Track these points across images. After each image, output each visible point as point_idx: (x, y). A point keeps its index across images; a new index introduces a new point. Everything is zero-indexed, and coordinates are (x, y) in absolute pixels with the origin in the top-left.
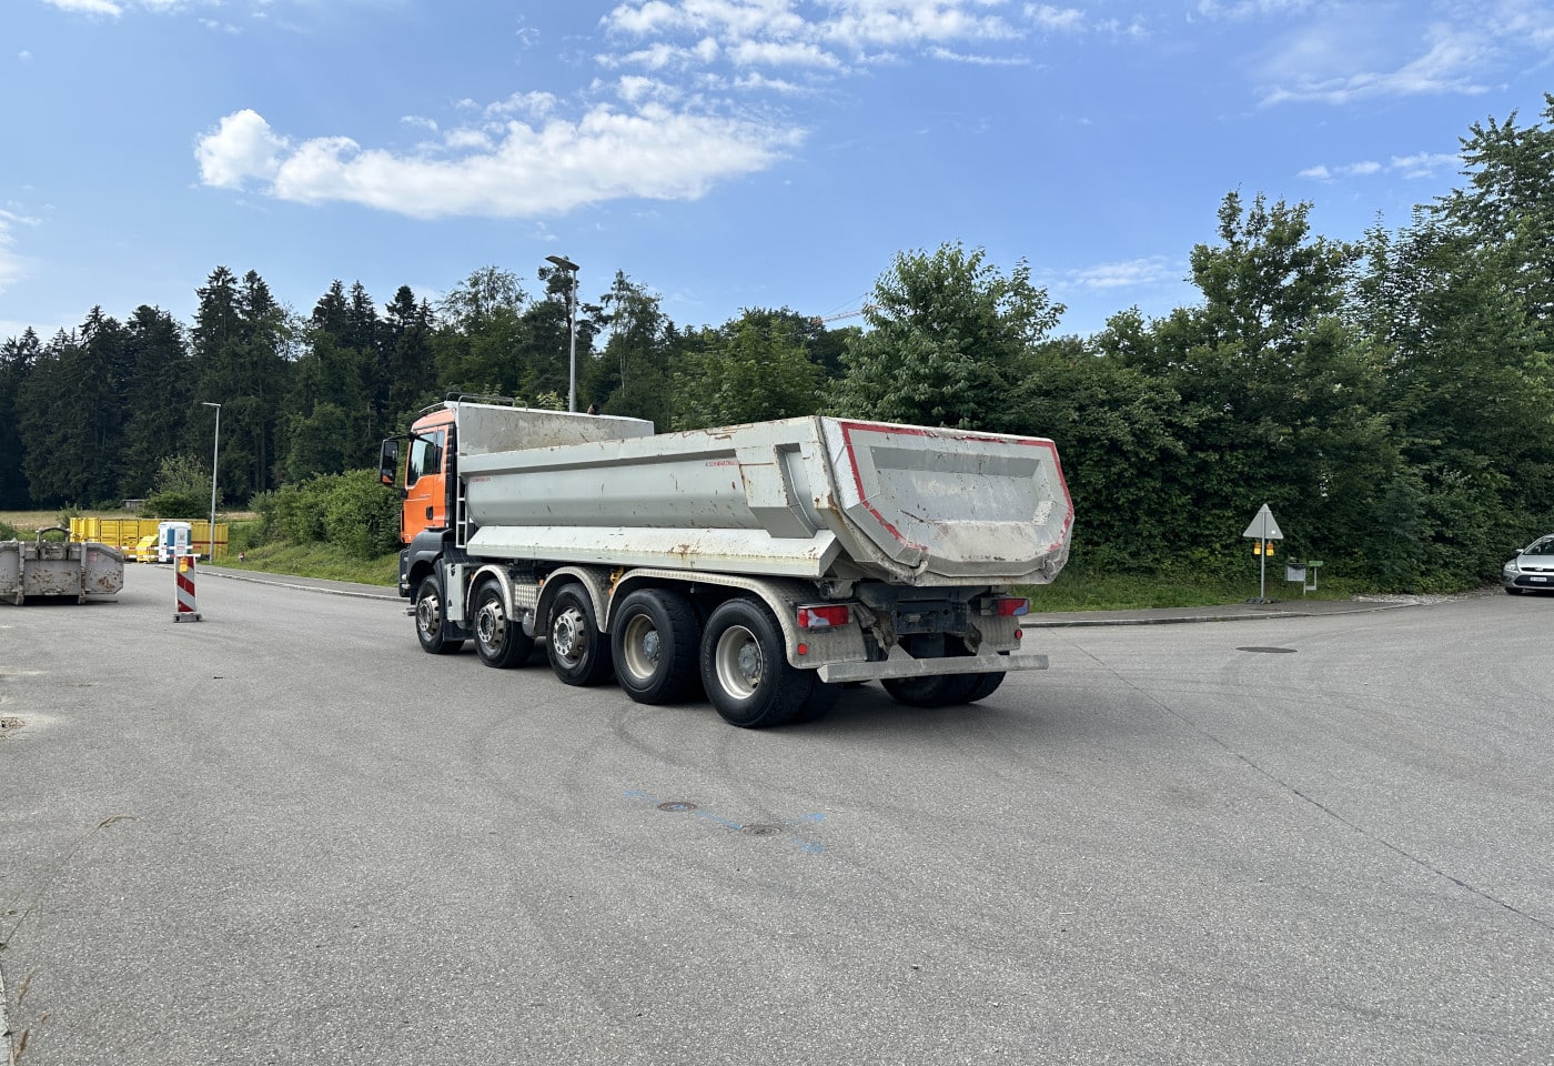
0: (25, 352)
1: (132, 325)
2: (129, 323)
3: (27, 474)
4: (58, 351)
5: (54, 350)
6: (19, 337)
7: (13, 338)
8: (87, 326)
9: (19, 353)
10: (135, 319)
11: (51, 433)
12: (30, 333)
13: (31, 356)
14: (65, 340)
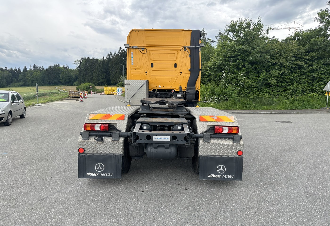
0: (110, 56)
3: (111, 79)
4: (115, 56)
5: (114, 56)
7: (108, 54)
8: (119, 51)
9: (109, 57)
11: (114, 71)
12: (111, 53)
13: (111, 57)
14: (116, 54)
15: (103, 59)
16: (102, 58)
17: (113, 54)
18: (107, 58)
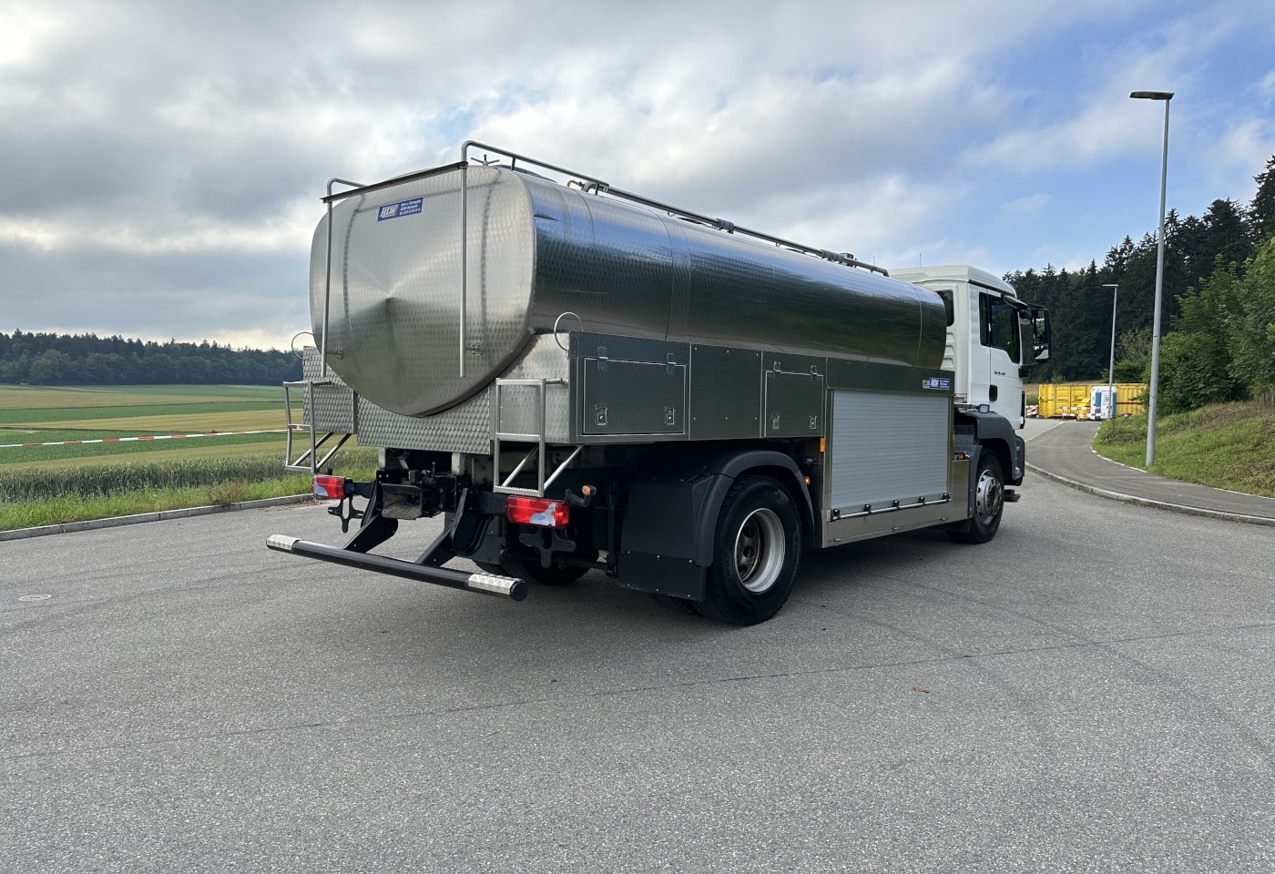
0: (1124, 256)
1: (1207, 218)
2: (1204, 217)
4: (1145, 251)
5: (1141, 251)
6: (1119, 245)
7: (1115, 247)
9: (1120, 257)
10: (1210, 213)
11: (1136, 317)
12: (1128, 241)
13: (1127, 258)
14: (1148, 242)
15: (1093, 267)
16: (1087, 267)
17: (1137, 243)
18: (1109, 266)
